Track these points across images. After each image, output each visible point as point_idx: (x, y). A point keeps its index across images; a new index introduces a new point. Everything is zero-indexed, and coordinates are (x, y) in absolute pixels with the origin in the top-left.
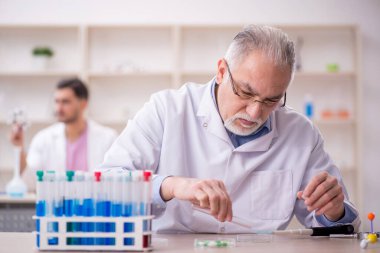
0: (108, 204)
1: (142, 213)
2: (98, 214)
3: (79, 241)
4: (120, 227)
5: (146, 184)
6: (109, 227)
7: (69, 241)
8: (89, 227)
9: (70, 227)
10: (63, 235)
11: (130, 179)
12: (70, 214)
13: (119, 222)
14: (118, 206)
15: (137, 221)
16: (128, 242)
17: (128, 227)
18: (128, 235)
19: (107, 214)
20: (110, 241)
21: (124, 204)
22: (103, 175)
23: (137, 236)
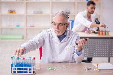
0: (26, 64)
1: (33, 66)
3: (20, 72)
4: (28, 69)
5: (34, 60)
6: (26, 69)
7: (18, 72)
8: (22, 69)
9: (18, 69)
10: (17, 71)
12: (18, 67)
13: (28, 68)
14: (28, 65)
15: (32, 68)
17: (30, 69)
18: (30, 71)
19: (26, 67)
20: (26, 72)
22: (25, 59)
23: (32, 71)
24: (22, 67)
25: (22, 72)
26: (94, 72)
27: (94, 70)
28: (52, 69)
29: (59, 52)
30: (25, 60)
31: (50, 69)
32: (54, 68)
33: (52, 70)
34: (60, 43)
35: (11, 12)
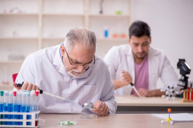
0: (19, 106)
1: (35, 110)
2: (15, 111)
5: (37, 97)
8: (10, 117)
11: (29, 95)
13: (25, 114)
14: (24, 108)
15: (33, 114)
16: (28, 123)
17: (28, 117)
18: (29, 121)
19: (19, 111)
21: (26, 106)
22: (18, 93)
23: (33, 121)
25: (11, 123)
30: (18, 98)
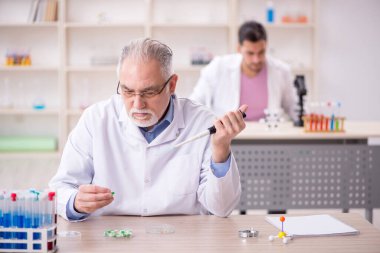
0: (22, 217)
1: (48, 222)
2: (15, 225)
4: (30, 236)
5: (50, 202)
6: (23, 236)
8: (8, 235)
13: (30, 232)
14: (29, 220)
15: (43, 231)
16: (36, 247)
17: (36, 236)
18: (36, 242)
19: (21, 226)
20: (23, 246)
22: (18, 196)
23: (44, 242)
24: (7, 226)
25: (8, 246)
26: (270, 244)
27: (271, 238)
28: (120, 234)
29: (147, 181)
30: (18, 203)
31: (110, 235)
32: (127, 233)
33: (120, 238)
34: (149, 148)
35: (17, 60)
